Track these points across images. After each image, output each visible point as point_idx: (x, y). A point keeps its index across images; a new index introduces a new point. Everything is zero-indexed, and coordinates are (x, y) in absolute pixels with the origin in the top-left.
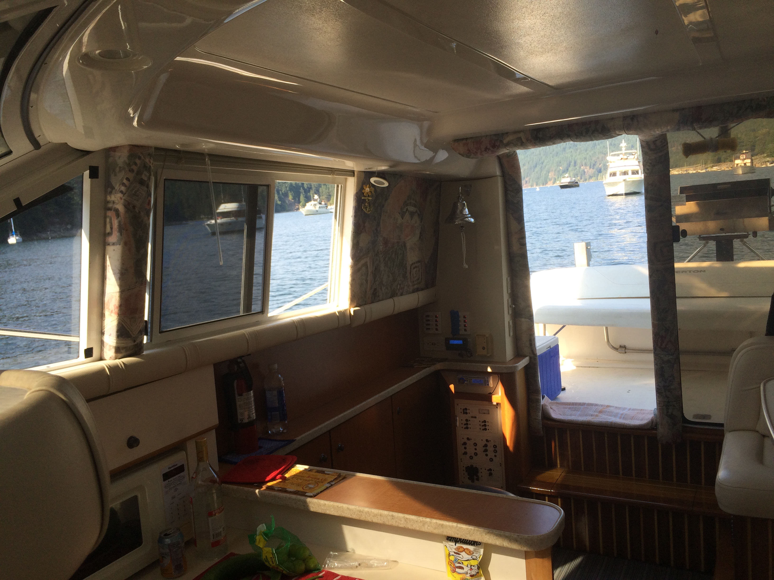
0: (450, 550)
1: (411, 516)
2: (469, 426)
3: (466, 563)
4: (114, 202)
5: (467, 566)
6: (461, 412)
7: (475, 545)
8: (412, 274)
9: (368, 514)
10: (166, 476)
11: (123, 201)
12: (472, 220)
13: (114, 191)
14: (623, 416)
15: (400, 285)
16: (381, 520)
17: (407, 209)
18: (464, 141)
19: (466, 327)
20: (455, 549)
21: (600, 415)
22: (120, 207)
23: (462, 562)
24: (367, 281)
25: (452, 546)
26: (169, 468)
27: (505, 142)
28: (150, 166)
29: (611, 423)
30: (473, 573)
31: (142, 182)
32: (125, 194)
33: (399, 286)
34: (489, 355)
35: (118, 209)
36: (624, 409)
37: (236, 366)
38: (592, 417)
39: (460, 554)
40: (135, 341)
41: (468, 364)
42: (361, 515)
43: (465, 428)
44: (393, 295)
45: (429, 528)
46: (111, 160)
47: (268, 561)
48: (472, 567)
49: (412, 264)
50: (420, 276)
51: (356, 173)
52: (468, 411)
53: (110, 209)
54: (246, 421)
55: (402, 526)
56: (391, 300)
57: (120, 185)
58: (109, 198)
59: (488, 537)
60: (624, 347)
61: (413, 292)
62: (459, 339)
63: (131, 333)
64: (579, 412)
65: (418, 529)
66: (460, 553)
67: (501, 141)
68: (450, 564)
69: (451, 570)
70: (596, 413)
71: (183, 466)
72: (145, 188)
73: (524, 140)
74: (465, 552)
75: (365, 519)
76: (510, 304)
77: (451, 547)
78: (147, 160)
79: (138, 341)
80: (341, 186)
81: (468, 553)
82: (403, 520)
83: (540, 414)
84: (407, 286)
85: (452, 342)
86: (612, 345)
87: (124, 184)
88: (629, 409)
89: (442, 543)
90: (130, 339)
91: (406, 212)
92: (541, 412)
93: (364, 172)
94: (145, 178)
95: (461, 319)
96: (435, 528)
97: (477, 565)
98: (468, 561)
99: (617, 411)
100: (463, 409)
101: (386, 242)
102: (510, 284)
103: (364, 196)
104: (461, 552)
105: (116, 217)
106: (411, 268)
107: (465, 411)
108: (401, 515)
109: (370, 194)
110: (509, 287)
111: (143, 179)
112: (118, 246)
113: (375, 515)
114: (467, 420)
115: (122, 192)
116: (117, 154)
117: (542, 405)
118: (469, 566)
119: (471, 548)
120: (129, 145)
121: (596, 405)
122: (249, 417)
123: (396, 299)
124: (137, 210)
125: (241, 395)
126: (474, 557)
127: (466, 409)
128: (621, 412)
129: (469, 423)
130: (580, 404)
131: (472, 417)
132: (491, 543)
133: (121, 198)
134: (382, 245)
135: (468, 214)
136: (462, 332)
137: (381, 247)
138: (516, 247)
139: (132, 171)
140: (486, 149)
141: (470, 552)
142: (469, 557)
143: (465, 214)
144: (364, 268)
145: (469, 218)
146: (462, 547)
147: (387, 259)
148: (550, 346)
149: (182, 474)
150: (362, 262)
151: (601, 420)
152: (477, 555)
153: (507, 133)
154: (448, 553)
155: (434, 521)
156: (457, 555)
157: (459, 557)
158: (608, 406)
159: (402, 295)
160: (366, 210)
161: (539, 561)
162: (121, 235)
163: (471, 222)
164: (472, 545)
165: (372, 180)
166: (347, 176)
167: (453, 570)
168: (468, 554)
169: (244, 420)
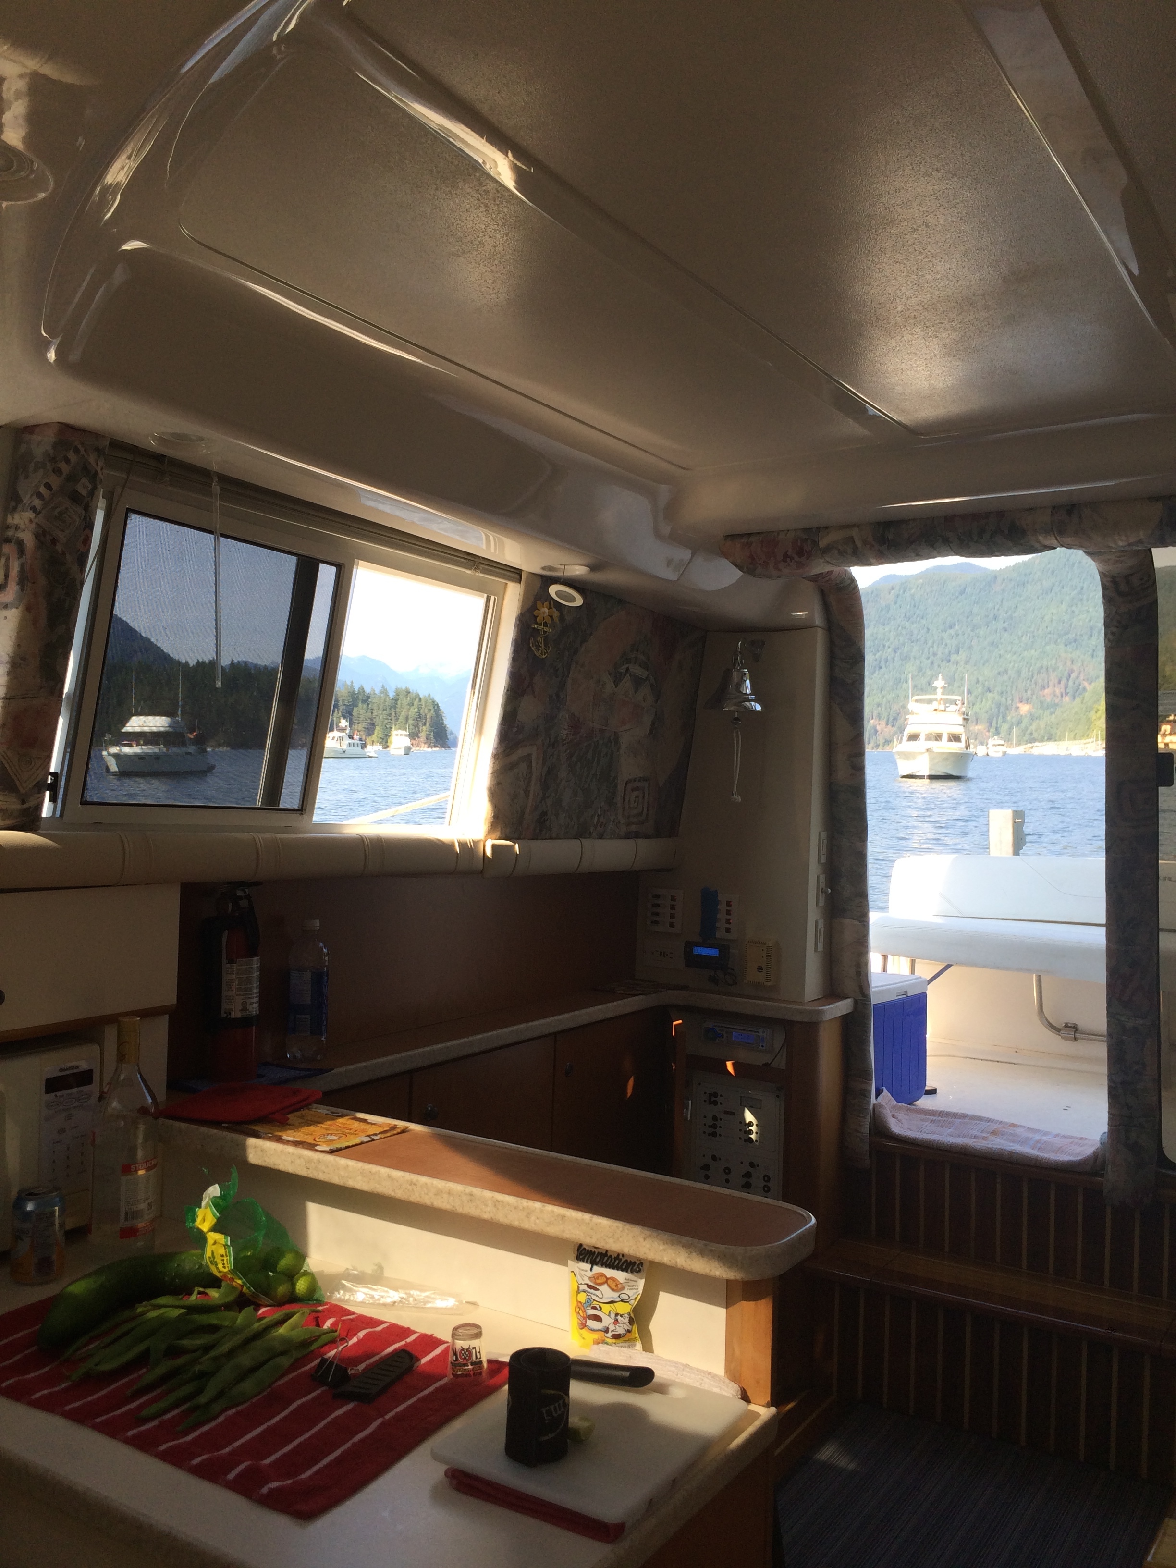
0: (581, 1281)
1: (506, 1196)
2: (718, 1131)
3: (606, 1308)
4: (17, 528)
5: (609, 1315)
6: (705, 1101)
7: (629, 1270)
8: (627, 800)
9: (425, 1189)
10: (53, 1085)
11: (33, 525)
12: (758, 708)
13: (20, 507)
14: (1039, 1145)
15: (599, 816)
16: (448, 1203)
17: (628, 669)
18: (744, 540)
19: (730, 923)
20: (590, 1278)
21: (993, 1138)
22: (28, 538)
23: (600, 1307)
24: (527, 792)
25: (585, 1273)
26: (62, 1070)
27: (823, 543)
28: (96, 472)
29: (1012, 1152)
30: (620, 1330)
31: (75, 498)
32: (40, 512)
33: (596, 818)
34: (769, 984)
35: (23, 541)
36: (1046, 1134)
37: (230, 905)
38: (975, 1140)
39: (598, 1290)
40: (23, 802)
41: (725, 997)
42: (413, 1190)
43: (709, 1135)
44: (582, 833)
45: (538, 1221)
46: (23, 448)
47: (216, 1262)
48: (619, 1317)
49: (630, 781)
50: (645, 810)
51: (524, 576)
52: (719, 1099)
53: (8, 540)
54: (237, 1014)
55: (486, 1216)
56: (576, 842)
57: (32, 495)
58: (9, 520)
59: (647, 1246)
60: (1074, 1027)
61: (627, 836)
62: (711, 946)
63: (18, 783)
64: (950, 1130)
65: (516, 1223)
66: (598, 1287)
67: (815, 543)
68: (578, 1310)
69: (578, 1323)
70: (984, 1135)
71: (90, 1072)
72: (80, 510)
73: (859, 543)
74: (609, 1286)
75: (418, 1199)
76: (822, 885)
77: (583, 1272)
78: (92, 459)
79: (31, 803)
80: (495, 599)
81: (613, 1286)
82: (490, 1203)
83: (866, 1123)
84: (614, 822)
85: (698, 951)
86: (1047, 1020)
87: (39, 495)
88: (1057, 1136)
89: (566, 1265)
90: (14, 795)
91: (625, 675)
92: (868, 1117)
93: (542, 576)
94: (84, 492)
95: (722, 907)
96: (550, 1224)
97: (629, 1314)
98: (612, 1305)
99: (1030, 1135)
100: (710, 1095)
101: (575, 725)
102: (825, 845)
103: (536, 623)
104: (600, 1284)
105: (17, 556)
106: (625, 787)
107: (713, 1099)
108: (488, 1194)
109: (549, 621)
110: (824, 851)
111: (77, 491)
112: (14, 610)
113: (439, 1192)
114: (715, 1118)
115: (33, 509)
116: (36, 438)
117: (874, 1105)
118: (613, 1316)
119: (620, 1276)
120: (58, 423)
121: (989, 1120)
122: (244, 1009)
123: (586, 842)
124: (59, 548)
125: (231, 961)
126: (624, 1297)
127: (715, 1095)
128: (1037, 1137)
129: (718, 1123)
130: (955, 1115)
131: (726, 1112)
132: (653, 1258)
133: (31, 521)
134: (566, 727)
135: (750, 694)
136: (720, 934)
137: (565, 732)
138: (842, 773)
139: (58, 471)
140: (786, 557)
141: (617, 1285)
142: (614, 1295)
143: (744, 692)
144: (523, 766)
145: (753, 703)
146: (602, 1275)
147: (574, 759)
148: (906, 992)
149: (86, 1089)
150: (521, 752)
151: (990, 1146)
152: (631, 1293)
153: (827, 528)
154: (576, 1288)
155: (550, 1208)
156: (592, 1291)
157: (595, 1295)
158: (1013, 1125)
159: (601, 837)
160: (539, 650)
161: (747, 1306)
162: (22, 589)
163: (755, 712)
164: (622, 1270)
165: (553, 590)
166: (509, 580)
167: (582, 1323)
168: (613, 1290)
169: (233, 1013)
